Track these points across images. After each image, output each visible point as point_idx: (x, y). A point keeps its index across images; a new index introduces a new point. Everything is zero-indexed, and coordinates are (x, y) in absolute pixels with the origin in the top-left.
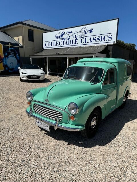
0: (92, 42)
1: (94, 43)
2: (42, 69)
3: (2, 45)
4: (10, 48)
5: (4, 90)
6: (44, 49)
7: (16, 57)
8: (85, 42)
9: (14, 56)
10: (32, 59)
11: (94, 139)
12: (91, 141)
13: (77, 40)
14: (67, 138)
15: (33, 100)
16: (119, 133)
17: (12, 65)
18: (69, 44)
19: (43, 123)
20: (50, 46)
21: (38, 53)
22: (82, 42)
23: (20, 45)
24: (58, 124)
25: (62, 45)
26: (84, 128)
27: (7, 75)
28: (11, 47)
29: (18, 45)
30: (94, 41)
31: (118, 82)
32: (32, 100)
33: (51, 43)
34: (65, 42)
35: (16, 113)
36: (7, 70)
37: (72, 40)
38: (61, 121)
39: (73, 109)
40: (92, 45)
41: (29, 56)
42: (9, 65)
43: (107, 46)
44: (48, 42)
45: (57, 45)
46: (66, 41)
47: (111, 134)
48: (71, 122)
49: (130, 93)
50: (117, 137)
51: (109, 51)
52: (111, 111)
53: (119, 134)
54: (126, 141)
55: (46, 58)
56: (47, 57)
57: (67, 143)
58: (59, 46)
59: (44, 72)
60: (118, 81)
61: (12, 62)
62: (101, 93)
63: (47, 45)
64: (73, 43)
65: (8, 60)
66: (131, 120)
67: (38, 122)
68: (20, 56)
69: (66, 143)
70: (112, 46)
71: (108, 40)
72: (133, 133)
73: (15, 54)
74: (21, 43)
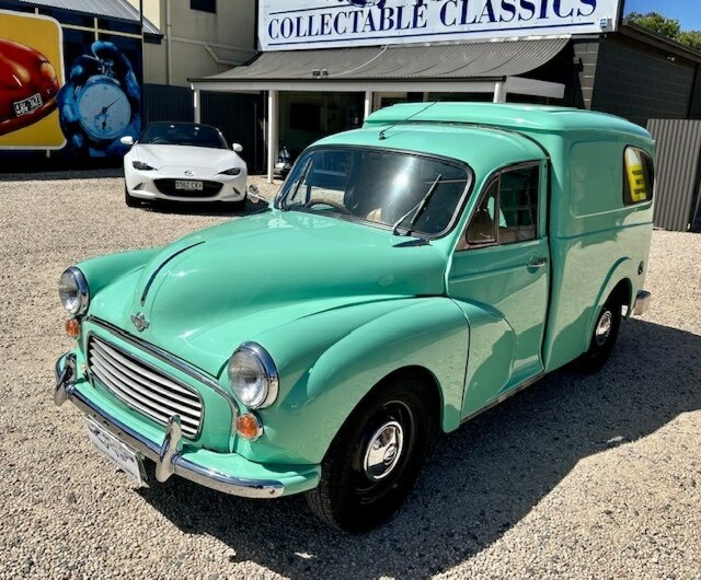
0: (497, 18)
1: (503, 25)
2: (236, 146)
3: (60, 26)
4: (96, 44)
5: (32, 246)
6: (264, 50)
7: (124, 87)
8: (463, 22)
9: (117, 82)
10: (203, 94)
11: (382, 541)
12: (363, 548)
13: (420, 10)
14: (239, 524)
15: (88, 315)
16: (529, 510)
17: (104, 124)
18: (382, 28)
19: (113, 438)
20: (293, 38)
21: (233, 67)
22: (449, 20)
23: (146, 28)
24: (179, 454)
25: (350, 34)
26: (314, 483)
27: (78, 173)
28: (103, 37)
29: (136, 27)
30: (508, 15)
31: (559, 234)
32: (86, 312)
33: (298, 19)
34: (363, 20)
35: (38, 368)
36: (80, 145)
37: (400, 9)
38: (198, 436)
39: (251, 378)
40: (494, 37)
41: (185, 84)
42: (90, 124)
43: (572, 43)
44: (281, 17)
45: (326, 31)
46: (370, 15)
47: (483, 513)
48: (245, 445)
49: (643, 295)
50: (507, 536)
51: (580, 67)
52: (511, 391)
53: (528, 518)
54: (555, 559)
55: (264, 94)
56: (272, 88)
57: (231, 552)
58: (335, 36)
59: (243, 165)
60: (557, 233)
61: (105, 110)
62: (444, 295)
63: (276, 29)
64: (404, 25)
65: (83, 97)
66: (619, 438)
67: (93, 429)
68: (146, 80)
69: (222, 551)
70: (597, 45)
71: (575, 13)
72: (608, 518)
73: (120, 73)
74: (153, 18)
